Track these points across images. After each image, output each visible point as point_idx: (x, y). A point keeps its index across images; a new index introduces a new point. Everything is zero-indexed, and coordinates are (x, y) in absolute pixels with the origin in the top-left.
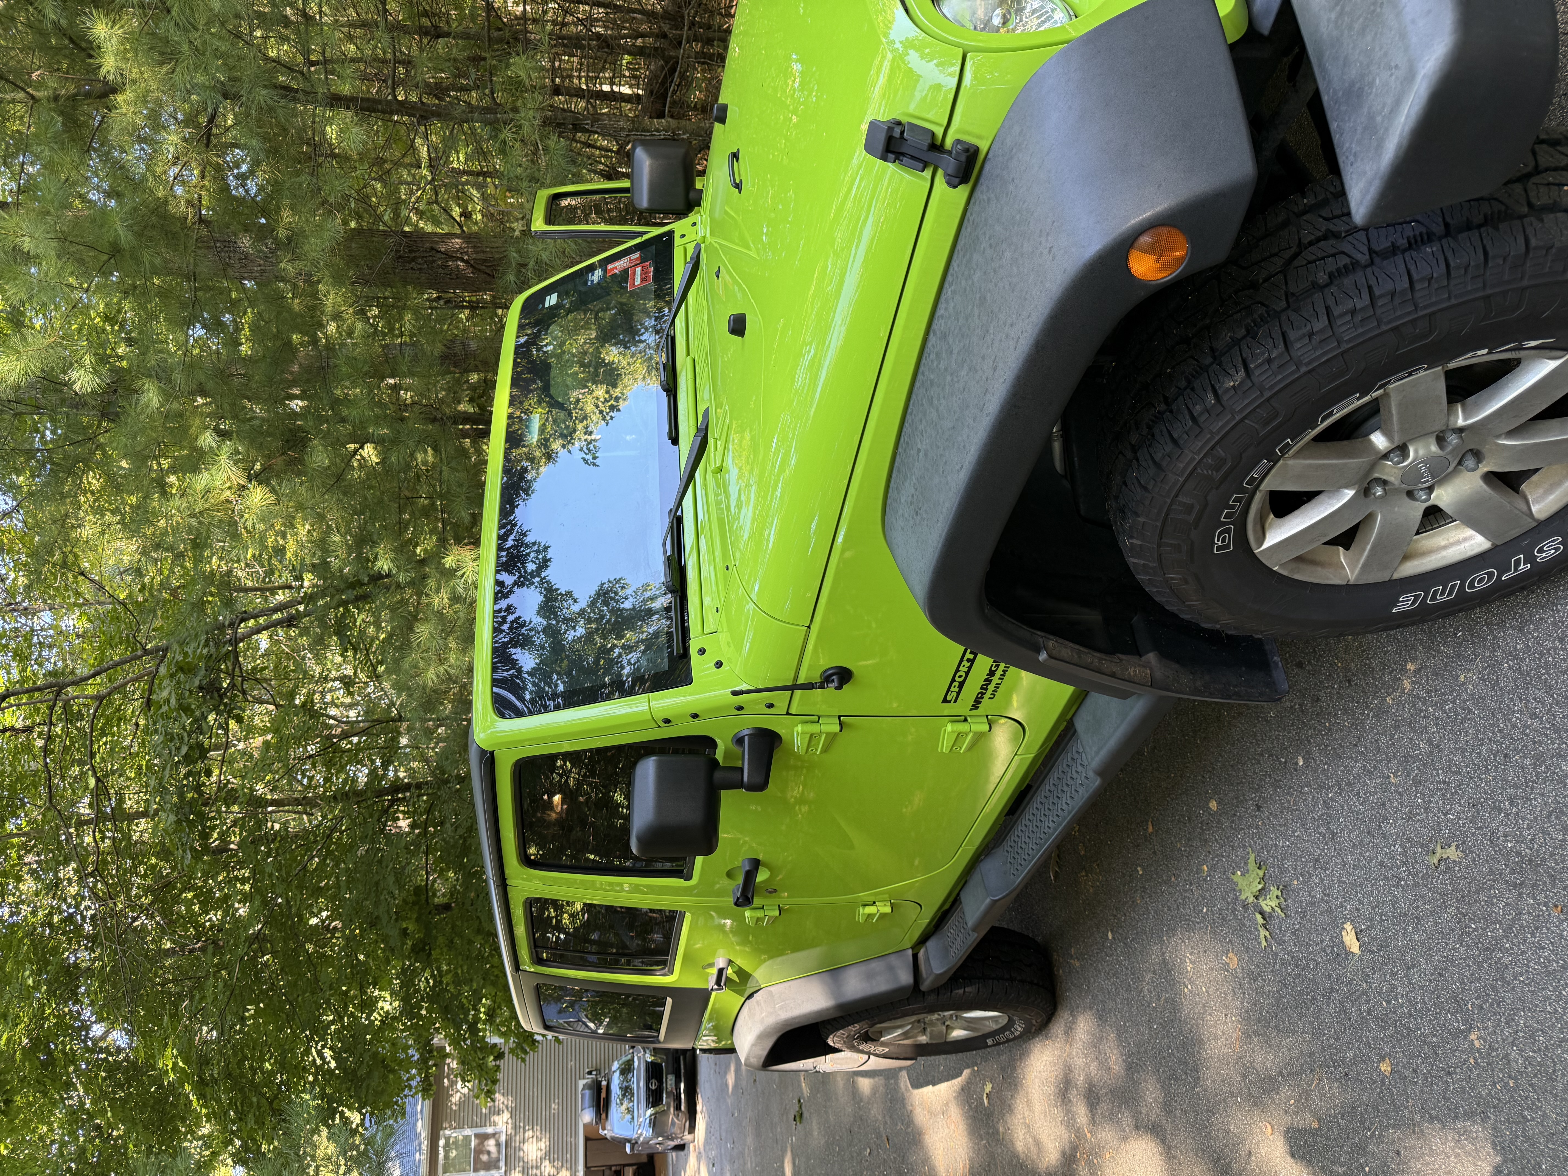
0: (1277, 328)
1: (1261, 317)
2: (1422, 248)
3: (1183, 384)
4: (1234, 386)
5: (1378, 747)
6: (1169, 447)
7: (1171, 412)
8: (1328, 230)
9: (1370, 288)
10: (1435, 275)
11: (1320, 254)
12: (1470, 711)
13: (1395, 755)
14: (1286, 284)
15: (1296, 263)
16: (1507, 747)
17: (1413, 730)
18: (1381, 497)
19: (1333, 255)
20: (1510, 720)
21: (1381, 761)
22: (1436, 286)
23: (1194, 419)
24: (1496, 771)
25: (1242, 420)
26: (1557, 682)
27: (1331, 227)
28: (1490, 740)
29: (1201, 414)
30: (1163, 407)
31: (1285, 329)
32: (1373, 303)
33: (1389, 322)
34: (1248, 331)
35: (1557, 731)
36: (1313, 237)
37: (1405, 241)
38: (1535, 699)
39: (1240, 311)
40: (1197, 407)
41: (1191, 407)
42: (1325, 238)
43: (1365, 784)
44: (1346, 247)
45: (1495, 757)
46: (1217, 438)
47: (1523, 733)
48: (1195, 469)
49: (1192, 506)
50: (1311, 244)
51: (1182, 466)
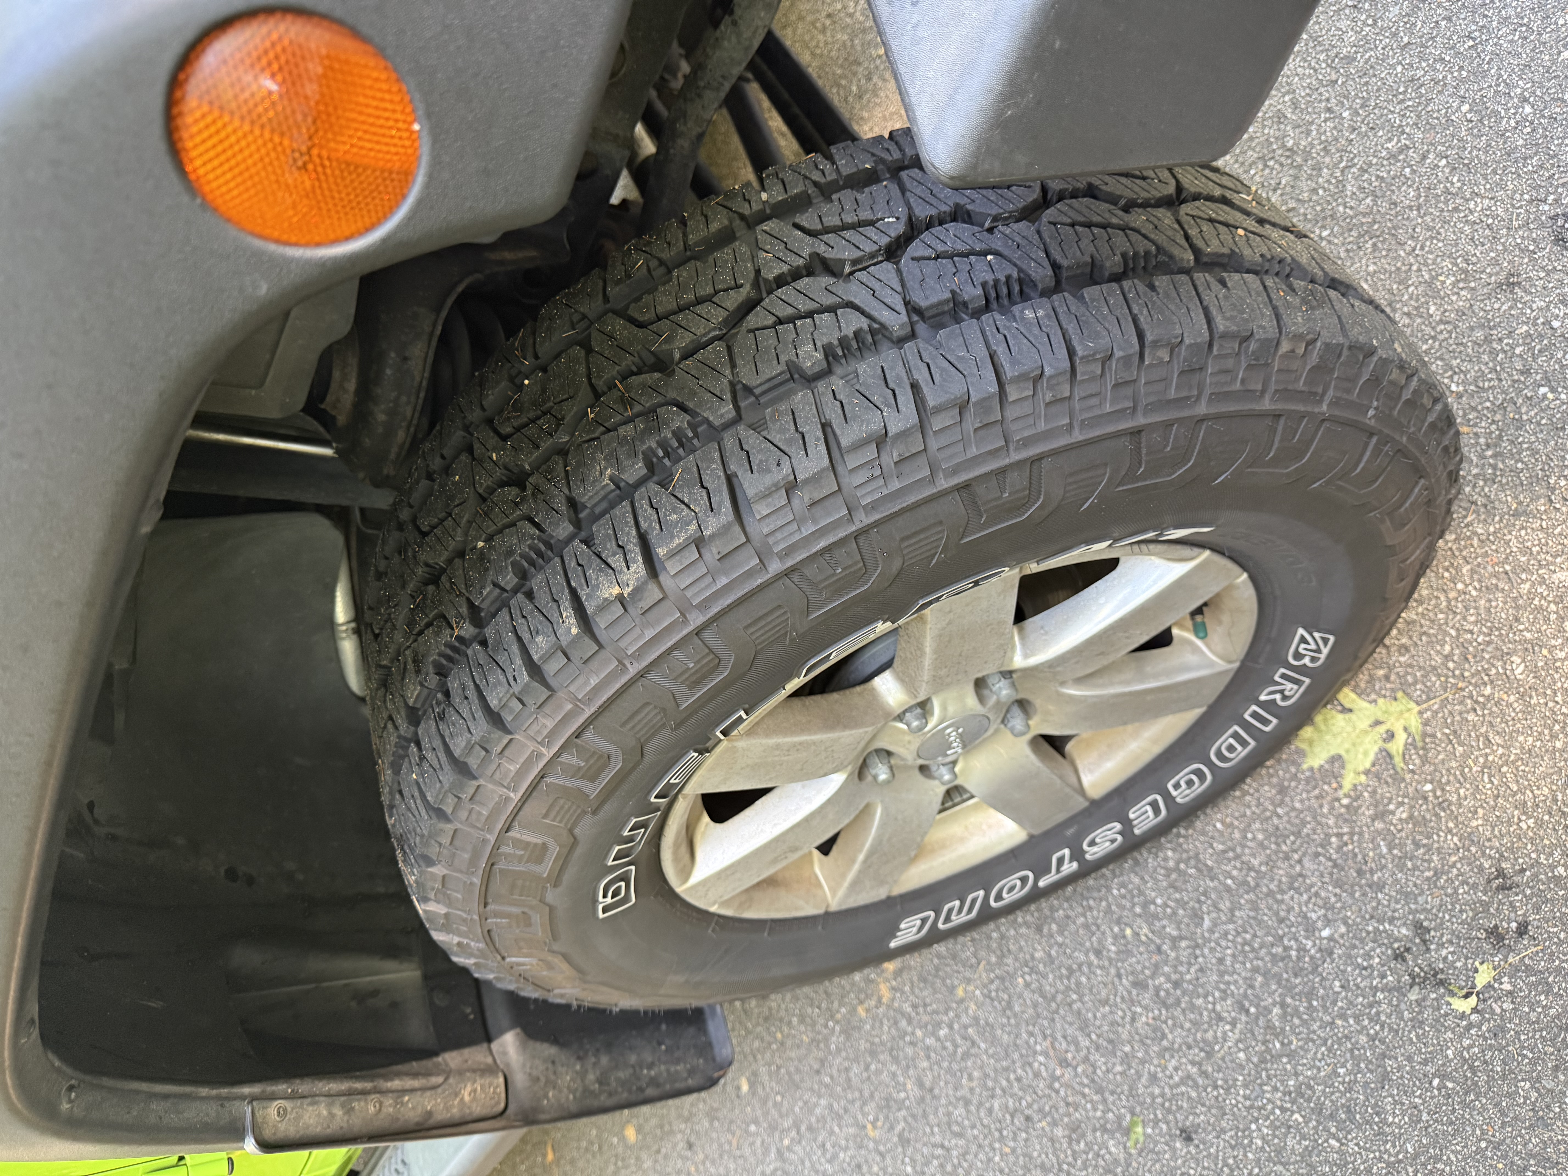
0: (716, 466)
1: (678, 435)
2: (1016, 309)
3: (509, 580)
4: (620, 598)
5: (849, 1080)
6: (481, 727)
7: (484, 643)
8: (815, 256)
9: (915, 387)
10: (1048, 371)
11: (804, 305)
12: (973, 1043)
13: (872, 1096)
14: (733, 366)
15: (752, 320)
16: (1029, 1106)
17: (896, 1060)
18: (887, 782)
19: (831, 309)
20: (1030, 1065)
21: (852, 1102)
22: (1049, 397)
23: (535, 670)
24: (1014, 1139)
25: (642, 675)
26: (1095, 1017)
27: (822, 249)
28: (1004, 1091)
29: (548, 657)
30: (467, 630)
31: (733, 467)
32: (922, 426)
33: (955, 471)
34: (651, 467)
35: (1100, 1091)
36: (785, 268)
37: (979, 291)
38: (1065, 1037)
39: (630, 420)
40: (539, 639)
41: (526, 636)
42: (809, 271)
43: (832, 1133)
44: (854, 291)
45: (1012, 1116)
46: (588, 712)
47: (1051, 1087)
48: (542, 776)
49: (544, 847)
50: (781, 281)
51: (513, 768)
